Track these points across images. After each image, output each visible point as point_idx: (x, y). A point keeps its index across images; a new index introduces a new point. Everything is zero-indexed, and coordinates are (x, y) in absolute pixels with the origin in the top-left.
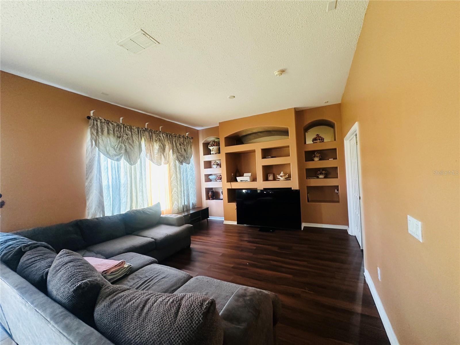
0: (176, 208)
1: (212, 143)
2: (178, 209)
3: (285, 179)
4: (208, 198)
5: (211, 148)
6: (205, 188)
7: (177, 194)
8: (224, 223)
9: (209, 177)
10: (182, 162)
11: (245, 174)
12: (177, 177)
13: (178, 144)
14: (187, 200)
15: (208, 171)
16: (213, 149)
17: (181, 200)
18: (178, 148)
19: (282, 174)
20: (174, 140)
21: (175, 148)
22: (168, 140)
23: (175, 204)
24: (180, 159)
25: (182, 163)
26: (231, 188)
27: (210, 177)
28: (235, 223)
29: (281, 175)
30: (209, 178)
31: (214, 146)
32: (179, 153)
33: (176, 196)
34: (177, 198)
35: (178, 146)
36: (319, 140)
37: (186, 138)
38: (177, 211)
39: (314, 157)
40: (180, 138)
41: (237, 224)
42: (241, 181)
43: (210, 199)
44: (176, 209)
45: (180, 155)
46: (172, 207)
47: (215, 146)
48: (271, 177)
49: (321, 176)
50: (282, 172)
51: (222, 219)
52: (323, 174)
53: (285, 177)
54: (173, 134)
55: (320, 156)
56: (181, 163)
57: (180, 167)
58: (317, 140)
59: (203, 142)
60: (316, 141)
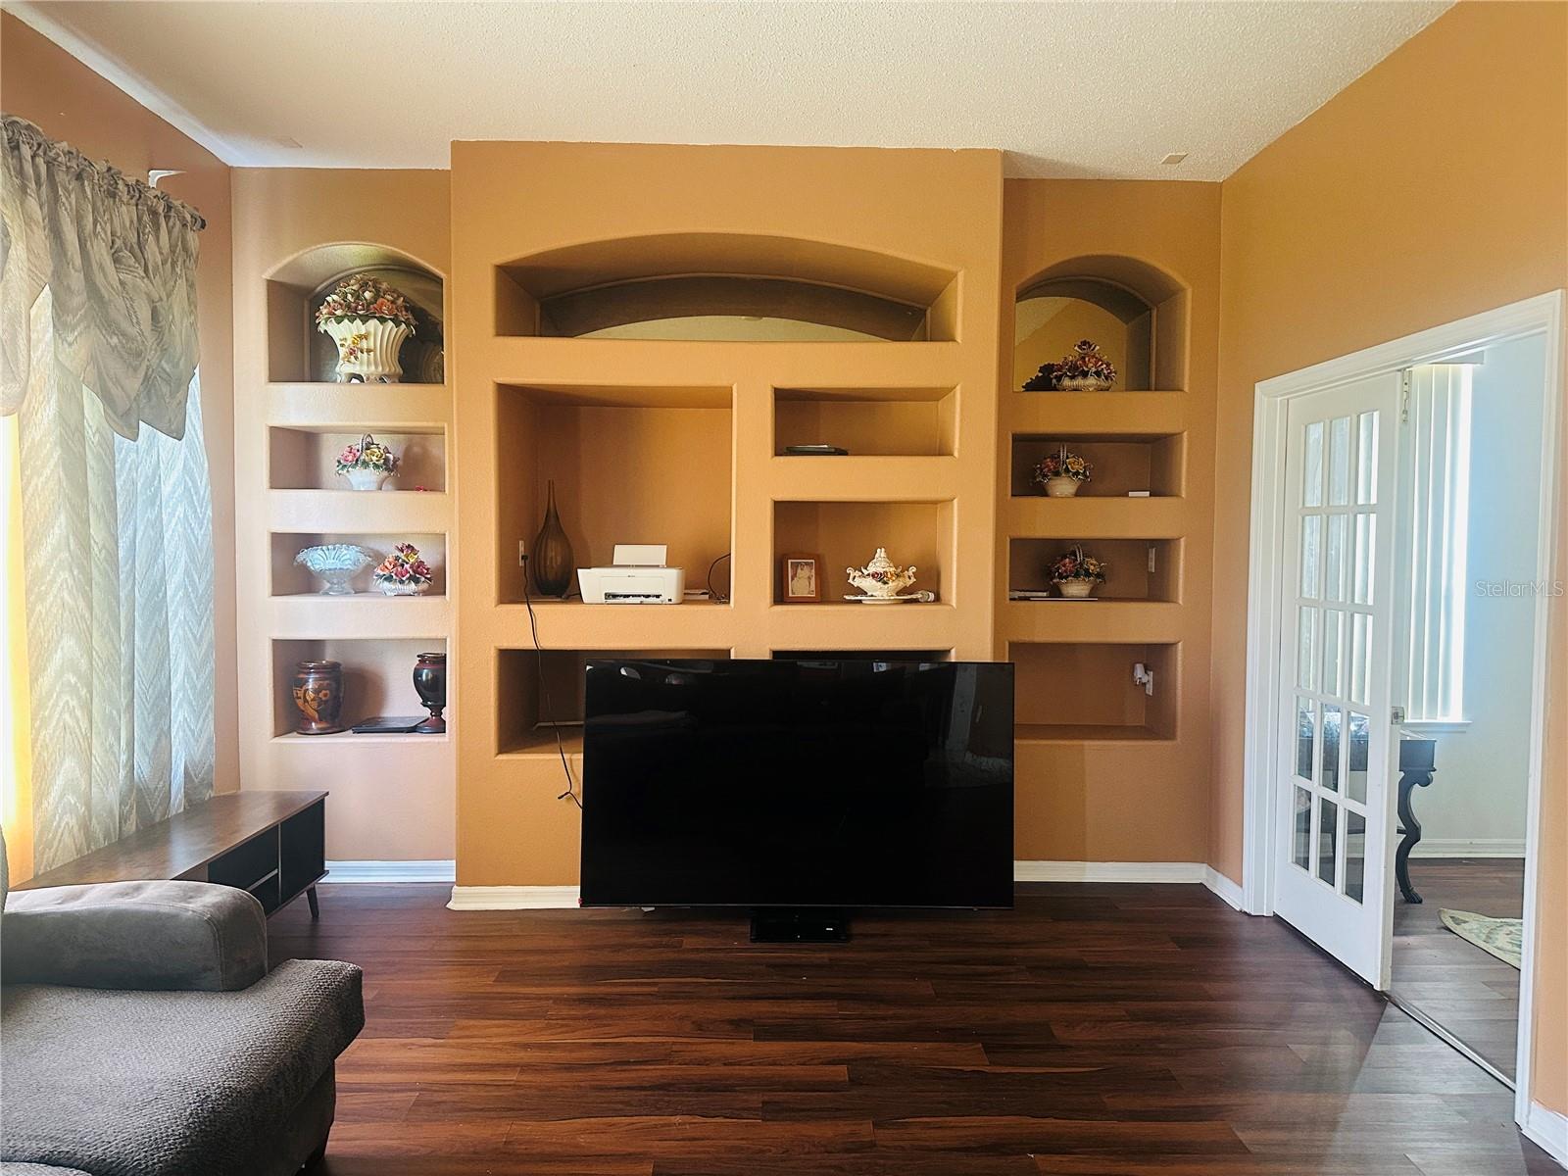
0: (67, 818)
1: (357, 296)
2: (85, 827)
3: (898, 594)
4: (292, 719)
5: (342, 332)
6: (276, 643)
7: (84, 692)
8: (450, 905)
9: (301, 557)
10: (127, 414)
11: (622, 553)
12: (86, 548)
13: (100, 251)
14: (153, 740)
15: (301, 511)
16: (364, 344)
17: (112, 739)
18: (99, 279)
19: (880, 563)
20: (69, 202)
21: (76, 280)
22: (24, 189)
23: (60, 781)
24: (117, 382)
25: (130, 426)
26: (531, 645)
27: (316, 559)
28: (568, 897)
29: (872, 569)
30: (304, 567)
31: (373, 323)
32: (109, 326)
33: (72, 713)
34: (84, 725)
35: (102, 267)
36: (1098, 374)
37: (154, 213)
38: (81, 838)
39: (1057, 474)
40: (113, 195)
41: (585, 900)
42: (608, 596)
43: (304, 731)
44: (73, 822)
45: (114, 348)
46: (38, 804)
47: (382, 320)
48: (802, 582)
49: (1076, 588)
50: (881, 553)
51: (444, 872)
52: (1088, 574)
53: (900, 584)
54: (64, 145)
55: (1084, 474)
56: (126, 420)
57: (109, 453)
58: (1085, 375)
59: (267, 275)
60: (1079, 382)
